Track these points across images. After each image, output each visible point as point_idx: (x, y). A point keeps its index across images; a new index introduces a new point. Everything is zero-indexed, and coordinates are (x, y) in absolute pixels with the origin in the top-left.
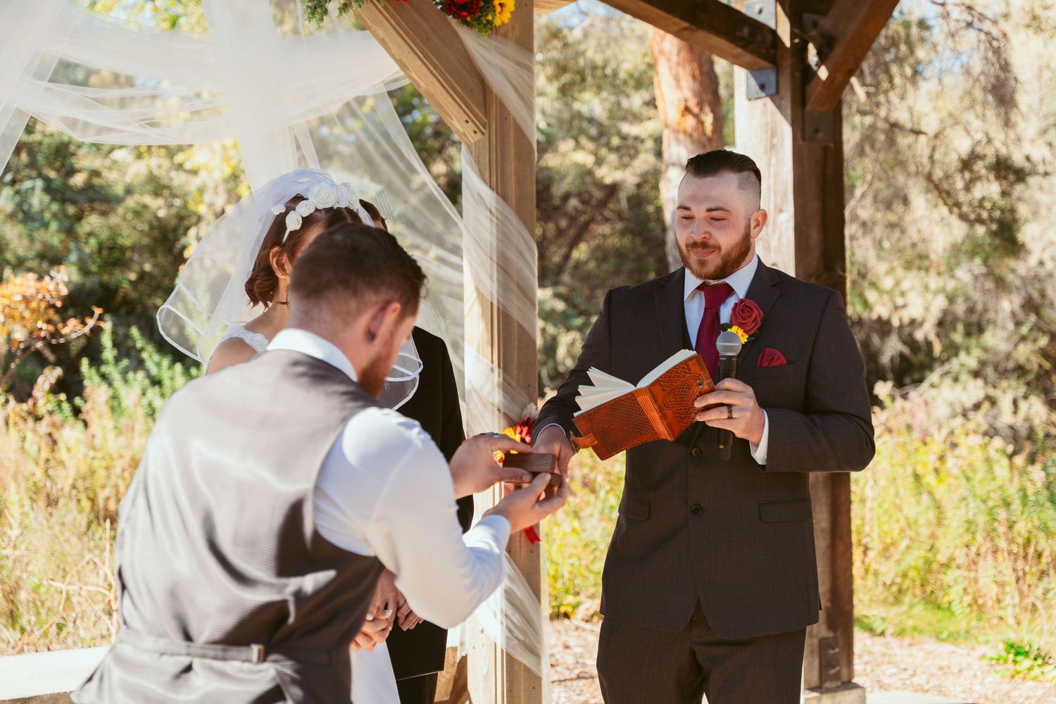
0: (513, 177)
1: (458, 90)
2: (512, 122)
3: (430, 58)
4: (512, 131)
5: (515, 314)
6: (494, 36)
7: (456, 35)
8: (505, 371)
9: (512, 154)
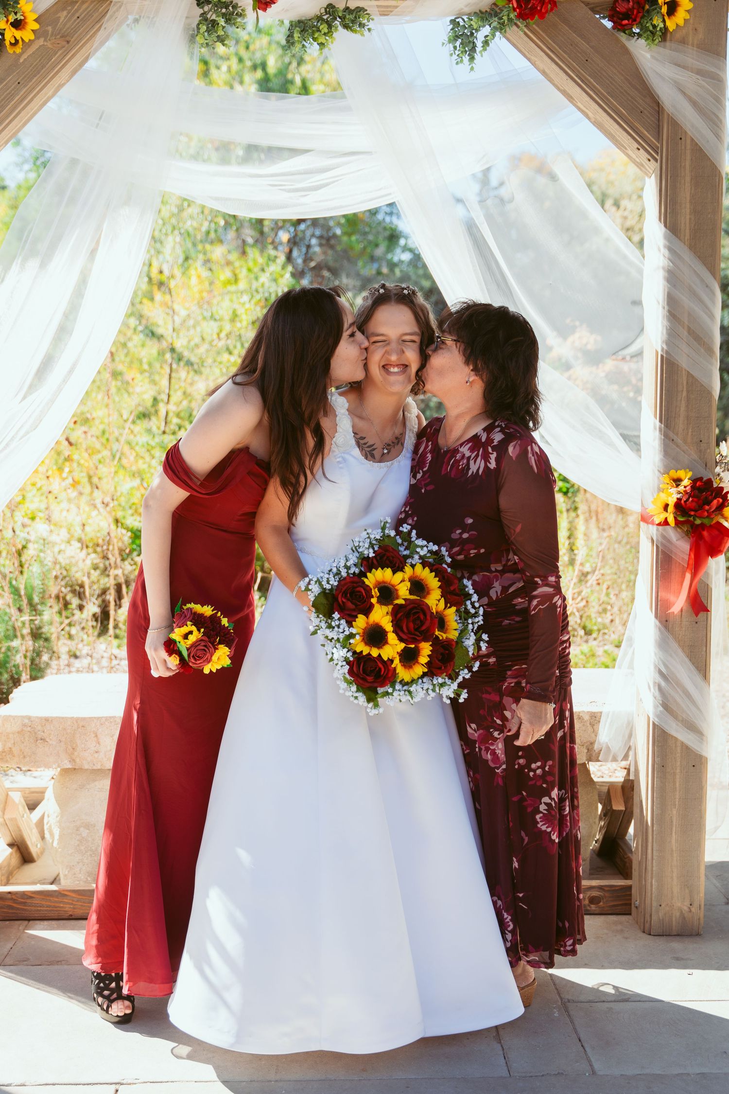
0: (688, 205)
1: (623, 114)
2: (688, 142)
3: (590, 82)
4: (688, 152)
5: (683, 362)
6: (668, 44)
7: (626, 51)
8: (667, 426)
9: (688, 179)
